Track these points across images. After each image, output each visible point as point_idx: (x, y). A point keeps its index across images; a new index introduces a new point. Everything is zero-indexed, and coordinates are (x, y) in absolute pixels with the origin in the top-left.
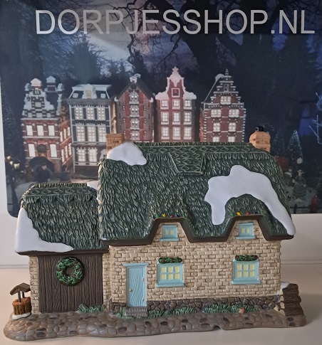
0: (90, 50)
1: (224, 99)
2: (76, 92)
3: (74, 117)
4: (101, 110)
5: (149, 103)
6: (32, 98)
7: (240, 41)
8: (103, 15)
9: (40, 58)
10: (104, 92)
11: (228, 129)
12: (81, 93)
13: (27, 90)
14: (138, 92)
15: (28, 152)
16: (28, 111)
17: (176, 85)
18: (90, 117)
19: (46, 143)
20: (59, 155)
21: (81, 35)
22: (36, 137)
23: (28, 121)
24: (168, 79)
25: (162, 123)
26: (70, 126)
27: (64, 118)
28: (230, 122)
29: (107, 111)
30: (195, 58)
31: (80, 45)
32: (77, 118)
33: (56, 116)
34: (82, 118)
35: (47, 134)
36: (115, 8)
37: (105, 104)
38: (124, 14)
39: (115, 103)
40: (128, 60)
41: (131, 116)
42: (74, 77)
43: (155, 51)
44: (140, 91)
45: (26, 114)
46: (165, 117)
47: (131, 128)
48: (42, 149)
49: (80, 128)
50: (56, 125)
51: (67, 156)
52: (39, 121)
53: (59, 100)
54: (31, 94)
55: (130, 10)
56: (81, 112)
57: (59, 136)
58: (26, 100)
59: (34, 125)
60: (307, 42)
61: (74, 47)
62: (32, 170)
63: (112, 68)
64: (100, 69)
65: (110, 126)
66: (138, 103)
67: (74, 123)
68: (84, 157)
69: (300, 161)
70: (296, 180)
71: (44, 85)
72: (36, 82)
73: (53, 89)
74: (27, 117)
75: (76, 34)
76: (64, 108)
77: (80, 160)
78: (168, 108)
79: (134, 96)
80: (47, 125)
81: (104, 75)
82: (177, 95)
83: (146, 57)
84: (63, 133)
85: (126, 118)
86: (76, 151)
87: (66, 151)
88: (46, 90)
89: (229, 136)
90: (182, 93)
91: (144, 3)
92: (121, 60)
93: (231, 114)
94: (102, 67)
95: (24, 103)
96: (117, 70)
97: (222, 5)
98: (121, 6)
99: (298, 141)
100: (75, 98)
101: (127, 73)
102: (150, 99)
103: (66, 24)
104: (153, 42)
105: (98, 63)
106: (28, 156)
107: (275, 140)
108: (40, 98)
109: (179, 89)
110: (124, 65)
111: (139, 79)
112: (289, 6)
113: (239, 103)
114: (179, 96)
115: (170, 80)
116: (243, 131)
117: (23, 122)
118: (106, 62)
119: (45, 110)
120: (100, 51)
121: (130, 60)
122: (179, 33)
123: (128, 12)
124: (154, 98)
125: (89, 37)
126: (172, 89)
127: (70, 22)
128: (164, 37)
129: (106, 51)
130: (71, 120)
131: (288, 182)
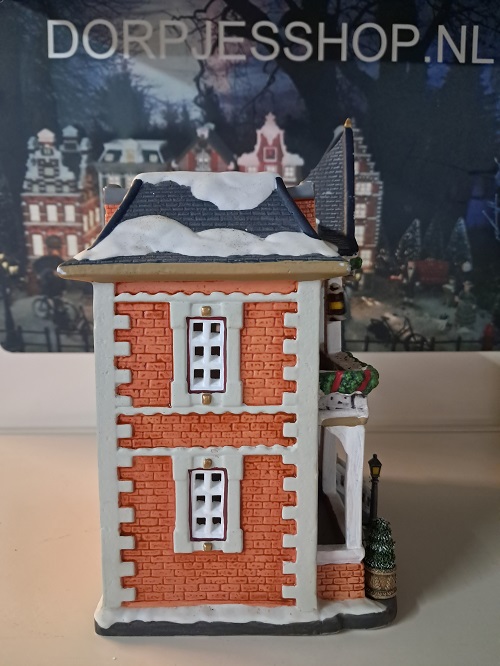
0: (133, 84)
2: (110, 152)
6: (40, 160)
7: (374, 73)
8: (156, 29)
9: (53, 97)
10: (155, 153)
12: (117, 154)
13: (31, 146)
14: (209, 152)
15: (32, 248)
16: (32, 182)
17: (270, 142)
19: (60, 234)
21: (119, 61)
22: (45, 224)
23: (32, 198)
24: (259, 132)
26: (99, 206)
27: (91, 193)
28: (358, 202)
30: (302, 100)
31: (117, 77)
33: (77, 190)
35: (62, 218)
36: (174, 18)
38: (189, 27)
39: (173, 169)
40: (195, 101)
42: (106, 128)
43: (238, 88)
44: (214, 151)
45: (30, 186)
48: (55, 243)
50: (78, 204)
52: (51, 198)
53: (83, 165)
54: (38, 155)
55: (199, 20)
56: (118, 183)
57: (81, 221)
58: (29, 164)
59: (41, 204)
60: (482, 76)
61: (108, 80)
62: (39, 277)
63: (170, 115)
64: (149, 115)
69: (467, 267)
70: (462, 298)
71: (59, 140)
72: (46, 135)
73: (73, 146)
74: (31, 191)
75: (112, 58)
76: (90, 179)
79: (203, 158)
80: (64, 205)
81: (156, 126)
82: (272, 157)
83: (225, 97)
84: (89, 217)
88: (62, 148)
89: (357, 225)
90: (281, 156)
91: (221, 10)
92: (184, 101)
93: (360, 190)
94: (152, 112)
95: (26, 169)
96: (177, 118)
97: (348, 15)
98: (185, 15)
99: (465, 235)
100: (108, 162)
101: (193, 121)
102: (228, 164)
103: (95, 42)
104: (235, 72)
105: (147, 106)
106: (32, 254)
107: (428, 233)
108: (51, 160)
109: (276, 149)
110: (188, 108)
111: (211, 132)
112: (454, 19)
113: (372, 173)
114: (275, 160)
115: (262, 135)
116: (377, 218)
117: (25, 199)
118: (159, 104)
119: (60, 181)
120: (150, 87)
121: (199, 101)
122: (277, 58)
123: (196, 25)
124: (236, 163)
125: (133, 64)
126: (265, 149)
127: (103, 39)
128: (253, 66)
129: (159, 86)
130: (102, 196)
131: (448, 300)
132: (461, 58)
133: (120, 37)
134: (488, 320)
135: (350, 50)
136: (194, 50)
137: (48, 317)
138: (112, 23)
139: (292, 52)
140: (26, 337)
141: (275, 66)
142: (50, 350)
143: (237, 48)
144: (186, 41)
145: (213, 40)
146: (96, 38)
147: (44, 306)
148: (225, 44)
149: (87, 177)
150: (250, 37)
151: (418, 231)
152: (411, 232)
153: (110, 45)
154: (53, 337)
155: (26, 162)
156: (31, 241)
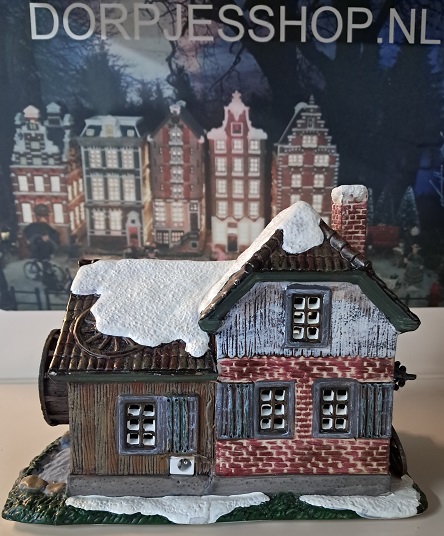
0: (110, 63)
1: (307, 140)
2: (91, 127)
3: (88, 164)
4: (128, 155)
5: (198, 144)
6: (26, 135)
7: (331, 54)
8: (131, 12)
9: (37, 76)
10: (132, 128)
11: (312, 184)
12: (98, 129)
13: (18, 122)
14: (181, 127)
15: (21, 216)
16: (20, 155)
17: (237, 118)
18: (112, 164)
19: (47, 203)
20: (67, 220)
21: (97, 42)
22: (33, 193)
23: (20, 170)
24: (226, 109)
25: (217, 174)
26: (82, 177)
27: (74, 165)
28: (317, 173)
29: (136, 156)
30: (266, 79)
31: (95, 56)
32: (93, 166)
33: (62, 163)
34: (99, 166)
35: (48, 188)
36: (147, 2)
37: (133, 144)
38: (161, 11)
39: (149, 143)
40: (168, 80)
41: (172, 162)
42: (87, 105)
43: (206, 68)
44: (185, 126)
45: (17, 158)
46: (221, 164)
47: (172, 181)
48: (41, 211)
49: (97, 181)
50: (62, 175)
51: (78, 222)
52: (37, 170)
53: (67, 139)
54: (24, 130)
55: (170, 4)
56: (99, 156)
57: (67, 191)
58: (16, 138)
59: (29, 175)
60: (430, 56)
61: (87, 60)
62: (28, 242)
63: (144, 92)
64: (125, 93)
65: (141, 177)
66: (182, 143)
67: (88, 173)
68: (103, 223)
69: (415, 231)
70: (410, 259)
71: (43, 116)
72: (31, 112)
73: (57, 122)
74: (19, 163)
75: (90, 39)
76: (73, 152)
77: (97, 227)
78: (225, 152)
79: (176, 133)
80: (49, 176)
81: (132, 103)
82: (239, 132)
83: (194, 75)
84: (73, 188)
85: (164, 166)
86: (91, 214)
87: (77, 213)
88: (46, 123)
89: (315, 193)
90: (246, 130)
92: (157, 79)
93: (318, 162)
94: (129, 90)
95: (14, 143)
96: (151, 95)
99: (414, 202)
100: (89, 137)
101: (166, 98)
102: (199, 138)
103: (75, 24)
104: (204, 53)
105: (124, 84)
106: (22, 221)
107: (380, 201)
108: (37, 135)
109: (242, 124)
110: (161, 87)
111: (182, 109)
112: (404, 2)
113: (329, 146)
114: (241, 135)
115: (229, 111)
117: (14, 171)
118: (135, 82)
119: (45, 154)
120: (126, 66)
121: (171, 80)
122: (242, 40)
123: (168, 8)
124: (205, 137)
125: (110, 45)
126: (232, 124)
127: (82, 22)
128: (220, 46)
129: (134, 66)
130: (84, 168)
131: (398, 262)
132: (411, 40)
133: (98, 20)
134: (435, 279)
135: (309, 32)
136: (166, 31)
137: (38, 278)
138: (90, 6)
139: (255, 33)
140: (19, 296)
141: (240, 46)
142: (40, 309)
143: (205, 30)
144: (158, 23)
145: (183, 22)
146: (75, 21)
147: (34, 268)
148: (194, 26)
149: (70, 150)
150: (217, 19)
153: (89, 27)
154: (43, 296)
155: (14, 136)
156: (21, 210)
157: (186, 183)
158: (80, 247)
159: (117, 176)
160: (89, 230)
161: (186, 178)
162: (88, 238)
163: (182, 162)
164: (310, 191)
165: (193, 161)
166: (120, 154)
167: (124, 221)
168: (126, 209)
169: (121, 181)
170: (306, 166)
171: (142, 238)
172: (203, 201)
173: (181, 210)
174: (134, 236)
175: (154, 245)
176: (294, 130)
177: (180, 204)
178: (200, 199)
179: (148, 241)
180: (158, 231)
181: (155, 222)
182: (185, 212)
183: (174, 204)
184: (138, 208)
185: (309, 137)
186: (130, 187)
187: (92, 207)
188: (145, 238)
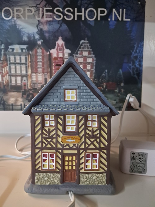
0: (17, 27)
1: (84, 53)
2: (11, 49)
3: (10, 61)
4: (23, 58)
5: (47, 54)
7: (93, 24)
8: (24, 10)
10: (25, 49)
11: (86, 68)
12: (13, 49)
14: (41, 49)
17: (60, 45)
18: (18, 61)
20: (3, 80)
21: (13, 20)
24: (57, 42)
26: (7, 65)
27: (5, 61)
28: (88, 64)
29: (26, 58)
30: (70, 32)
31: (12, 25)
33: (1, 60)
34: (13, 62)
36: (30, 7)
37: (25, 55)
38: (35, 10)
39: (30, 54)
40: (37, 33)
41: (38, 61)
42: (9, 41)
43: (50, 29)
44: (43, 48)
47: (38, 67)
49: (13, 67)
50: (1, 65)
51: (6, 81)
53: (2, 53)
55: (38, 8)
56: (13, 59)
57: (2, 70)
60: (127, 25)
61: (10, 26)
63: (29, 37)
64: (22, 37)
66: (41, 54)
67: (10, 64)
68: (14, 81)
69: (122, 84)
70: (121, 94)
75: (11, 19)
76: (5, 57)
77: (12, 82)
79: (39, 51)
81: (25, 41)
83: (46, 32)
84: (4, 69)
85: (35, 62)
86: (11, 78)
87: (6, 78)
90: (64, 50)
91: (45, 4)
92: (33, 33)
93: (88, 61)
94: (24, 36)
96: (31, 38)
97: (84, 6)
98: (33, 6)
99: (122, 75)
100: (10, 52)
101: (36, 39)
102: (47, 52)
103: (5, 14)
104: (49, 24)
105: (22, 34)
107: (110, 74)
109: (62, 48)
110: (35, 35)
111: (42, 42)
112: (118, 7)
113: (92, 55)
114: (62, 51)
115: (58, 43)
116: (94, 69)
118: (26, 34)
120: (23, 28)
121: (38, 33)
122: (62, 19)
123: (37, 9)
124: (50, 52)
125: (17, 21)
126: (59, 48)
127: (8, 13)
128: (55, 22)
129: (25, 28)
130: (8, 62)
131: (116, 95)
132: (120, 19)
133: (13, 13)
135: (85, 17)
136: (36, 17)
138: (11, 9)
139: (67, 17)
141: (61, 22)
143: (50, 16)
144: (34, 14)
145: (42, 14)
146: (6, 13)
148: (46, 15)
149: (4, 56)
150: (54, 13)
151: (107, 73)
152: (104, 74)
153: (10, 15)
157: (43, 68)
158: (6, 89)
159: (19, 65)
160: (10, 83)
161: (43, 66)
162: (10, 86)
163: (41, 61)
164: (86, 70)
165: (45, 60)
166: (20, 58)
167: (22, 80)
168: (22, 76)
169: (21, 67)
170: (84, 62)
171: (28, 86)
172: (49, 74)
173: (41, 77)
174: (25, 85)
175: (32, 88)
176: (80, 49)
177: (41, 74)
178: (48, 73)
179: (30, 87)
180: (33, 84)
181: (32, 81)
182: (42, 77)
183: (39, 75)
184: (26, 76)
185: (85, 52)
186: (24, 69)
187: (11, 76)
188: (29, 86)
